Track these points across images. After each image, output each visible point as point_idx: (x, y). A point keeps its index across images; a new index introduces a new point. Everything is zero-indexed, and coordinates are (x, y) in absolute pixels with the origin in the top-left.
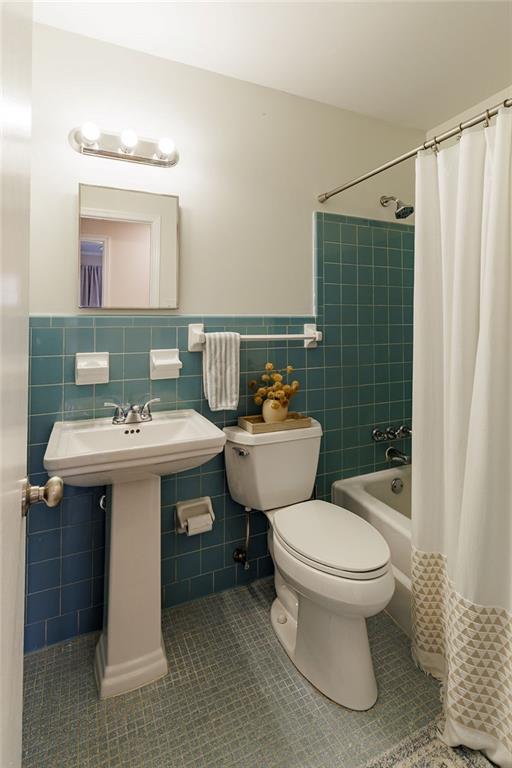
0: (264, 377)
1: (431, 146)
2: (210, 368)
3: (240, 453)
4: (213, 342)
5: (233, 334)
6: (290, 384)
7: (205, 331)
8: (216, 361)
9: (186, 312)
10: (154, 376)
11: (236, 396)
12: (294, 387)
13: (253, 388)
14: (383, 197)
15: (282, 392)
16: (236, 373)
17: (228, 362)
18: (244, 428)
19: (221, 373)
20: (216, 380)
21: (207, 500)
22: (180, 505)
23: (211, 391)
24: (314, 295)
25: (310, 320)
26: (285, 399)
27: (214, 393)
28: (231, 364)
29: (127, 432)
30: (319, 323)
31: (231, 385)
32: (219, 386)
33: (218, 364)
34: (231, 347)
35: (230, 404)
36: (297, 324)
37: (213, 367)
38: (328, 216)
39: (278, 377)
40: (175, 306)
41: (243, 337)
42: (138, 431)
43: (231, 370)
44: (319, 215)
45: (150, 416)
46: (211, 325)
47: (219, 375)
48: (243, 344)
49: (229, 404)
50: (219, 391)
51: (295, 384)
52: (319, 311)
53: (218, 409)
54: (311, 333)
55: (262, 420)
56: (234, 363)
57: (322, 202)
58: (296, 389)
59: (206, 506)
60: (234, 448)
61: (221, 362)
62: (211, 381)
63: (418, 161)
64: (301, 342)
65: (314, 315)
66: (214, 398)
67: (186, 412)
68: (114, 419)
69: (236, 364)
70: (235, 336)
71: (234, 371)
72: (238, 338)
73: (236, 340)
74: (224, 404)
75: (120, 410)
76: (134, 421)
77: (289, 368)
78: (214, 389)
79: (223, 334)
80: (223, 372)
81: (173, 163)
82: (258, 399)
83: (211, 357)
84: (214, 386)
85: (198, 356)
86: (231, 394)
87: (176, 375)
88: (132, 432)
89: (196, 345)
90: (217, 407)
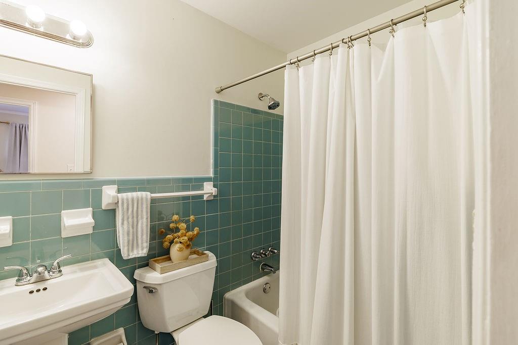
0: (172, 225)
1: (294, 63)
2: (123, 224)
3: (151, 290)
4: (125, 201)
5: (144, 193)
6: (193, 230)
7: (119, 191)
8: (128, 218)
9: (99, 176)
10: (64, 234)
11: (146, 245)
12: (195, 232)
13: (163, 235)
14: (261, 94)
15: (186, 238)
16: (147, 226)
17: (140, 217)
18: (154, 269)
19: (133, 228)
20: (128, 234)
21: (121, 331)
22: (95, 341)
23: (124, 243)
24: (212, 161)
25: (208, 179)
26: (188, 242)
27: (126, 244)
28: (142, 218)
29: (31, 292)
30: (215, 181)
31: (142, 235)
32: (131, 238)
33: (130, 220)
34: (142, 204)
35: (142, 251)
36: (198, 183)
37: (125, 222)
38: (223, 104)
39: (183, 226)
40: (88, 169)
41: (154, 195)
42: (45, 289)
43: (142, 224)
44: (216, 102)
45: (60, 271)
46: (124, 186)
47: (131, 229)
48: (153, 201)
49: (140, 252)
50: (131, 243)
51: (196, 230)
52: (215, 172)
53: (130, 257)
54: (209, 189)
55: (169, 259)
56: (145, 217)
57: (218, 92)
58: (198, 234)
59: (120, 336)
60: (145, 287)
61: (133, 217)
62: (123, 235)
63: (287, 71)
64: (201, 196)
65: (212, 175)
66: (126, 248)
67: (99, 262)
68: (18, 281)
69: (147, 218)
70: (147, 195)
71: (145, 224)
72: (149, 197)
73: (147, 199)
74: (135, 252)
75: (25, 271)
76: (42, 279)
77: (192, 217)
78: (126, 241)
79: (135, 194)
80: (134, 226)
81: (87, 44)
82: (166, 244)
83: (123, 214)
84: (126, 238)
85: (112, 212)
86: (142, 243)
87: (91, 231)
88: (38, 291)
89: (109, 204)
90: (129, 255)
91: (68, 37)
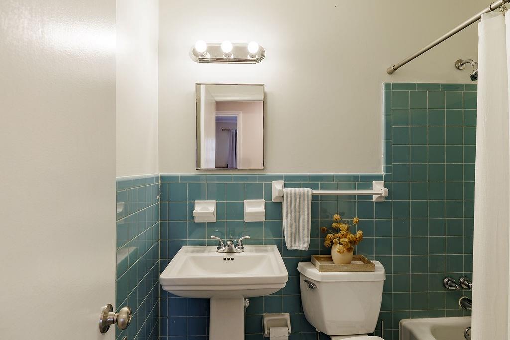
0: (334, 225)
1: (499, 7)
2: (287, 216)
3: (311, 285)
4: (289, 195)
5: (306, 189)
6: (355, 233)
7: (286, 186)
8: (291, 212)
9: (270, 172)
10: (246, 219)
11: (307, 240)
12: (358, 236)
13: (324, 233)
14: (459, 61)
15: (346, 240)
16: (308, 221)
17: (301, 212)
18: (315, 266)
19: (296, 222)
20: (291, 226)
21: (287, 316)
22: (268, 316)
23: (287, 234)
24: (383, 156)
25: (378, 178)
26: (349, 245)
27: (289, 236)
28: (304, 213)
29: (225, 259)
30: (387, 180)
31: (304, 230)
32: (294, 231)
33: (293, 213)
34: (304, 199)
35: (303, 245)
36: (365, 181)
37: (289, 215)
38: (397, 86)
39: (343, 227)
40: (263, 167)
41: (315, 192)
42: (232, 259)
43: (304, 219)
44: (388, 86)
45: (242, 248)
46: (290, 181)
47: (294, 222)
48: (315, 197)
49: (302, 246)
50: (293, 235)
51: (359, 234)
52: (388, 169)
53: (293, 249)
54: (378, 189)
55: (331, 259)
56: (306, 212)
57: (391, 73)
58: (360, 238)
59: (286, 320)
60: (306, 281)
61: (296, 211)
62: (287, 226)
63: (481, 25)
64: (370, 197)
65: (383, 172)
66: (289, 239)
67: (269, 247)
68: (218, 248)
69: (308, 214)
70: (309, 191)
71: (306, 219)
72: (310, 193)
73: (308, 195)
74: (297, 244)
75: (222, 243)
76: (230, 251)
77: (355, 219)
78: (290, 233)
79: (297, 189)
80: (297, 220)
81: (261, 59)
82: (327, 243)
83: (287, 208)
84: (290, 230)
85: (280, 205)
86: (303, 238)
87: (263, 220)
88: (228, 259)
89: (277, 197)
90: (291, 246)
91: (249, 58)
